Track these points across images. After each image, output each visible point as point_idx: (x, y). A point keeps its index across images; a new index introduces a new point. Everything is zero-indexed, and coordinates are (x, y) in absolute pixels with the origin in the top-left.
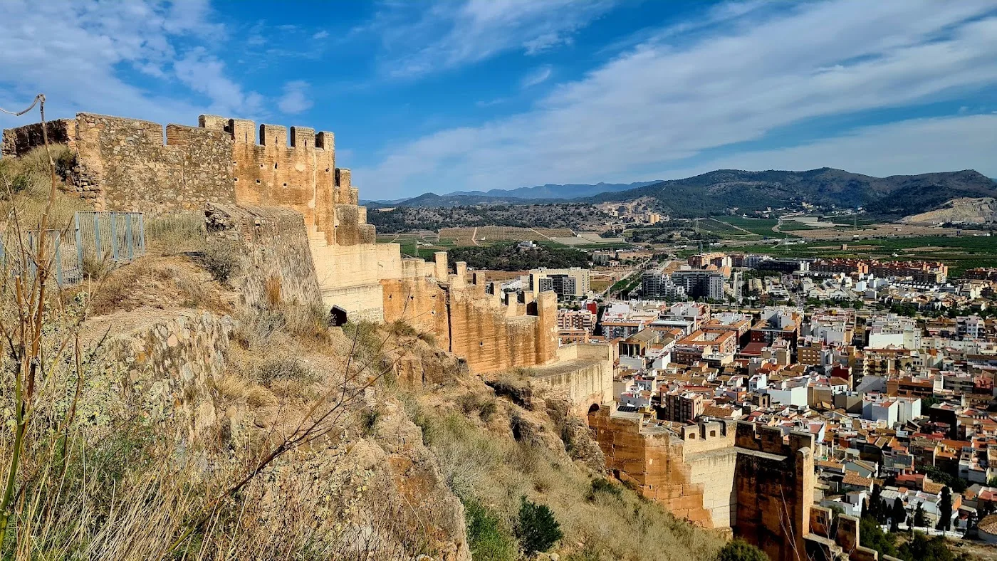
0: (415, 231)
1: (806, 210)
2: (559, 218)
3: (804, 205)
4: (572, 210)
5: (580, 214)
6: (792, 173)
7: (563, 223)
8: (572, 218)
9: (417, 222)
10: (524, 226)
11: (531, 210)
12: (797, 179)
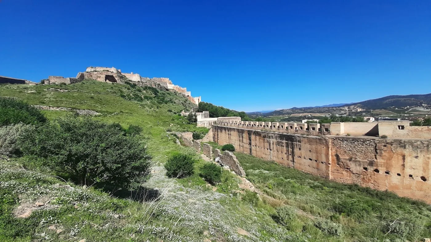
0: (285, 115)
1: (423, 106)
2: (326, 111)
3: (423, 105)
4: (331, 108)
5: (333, 109)
6: (421, 95)
7: (327, 112)
8: (330, 111)
9: (286, 113)
10: (315, 113)
11: (318, 109)
12: (423, 97)
